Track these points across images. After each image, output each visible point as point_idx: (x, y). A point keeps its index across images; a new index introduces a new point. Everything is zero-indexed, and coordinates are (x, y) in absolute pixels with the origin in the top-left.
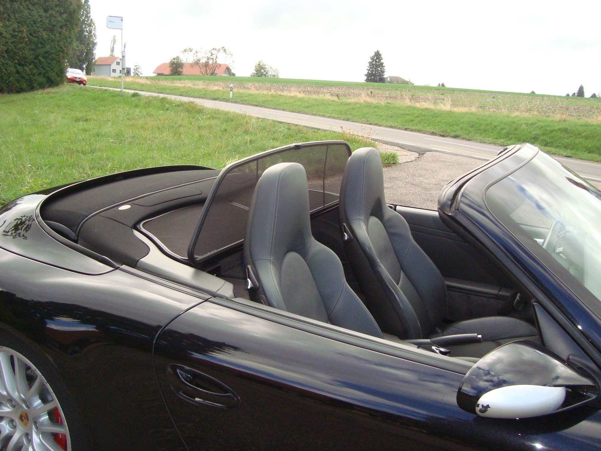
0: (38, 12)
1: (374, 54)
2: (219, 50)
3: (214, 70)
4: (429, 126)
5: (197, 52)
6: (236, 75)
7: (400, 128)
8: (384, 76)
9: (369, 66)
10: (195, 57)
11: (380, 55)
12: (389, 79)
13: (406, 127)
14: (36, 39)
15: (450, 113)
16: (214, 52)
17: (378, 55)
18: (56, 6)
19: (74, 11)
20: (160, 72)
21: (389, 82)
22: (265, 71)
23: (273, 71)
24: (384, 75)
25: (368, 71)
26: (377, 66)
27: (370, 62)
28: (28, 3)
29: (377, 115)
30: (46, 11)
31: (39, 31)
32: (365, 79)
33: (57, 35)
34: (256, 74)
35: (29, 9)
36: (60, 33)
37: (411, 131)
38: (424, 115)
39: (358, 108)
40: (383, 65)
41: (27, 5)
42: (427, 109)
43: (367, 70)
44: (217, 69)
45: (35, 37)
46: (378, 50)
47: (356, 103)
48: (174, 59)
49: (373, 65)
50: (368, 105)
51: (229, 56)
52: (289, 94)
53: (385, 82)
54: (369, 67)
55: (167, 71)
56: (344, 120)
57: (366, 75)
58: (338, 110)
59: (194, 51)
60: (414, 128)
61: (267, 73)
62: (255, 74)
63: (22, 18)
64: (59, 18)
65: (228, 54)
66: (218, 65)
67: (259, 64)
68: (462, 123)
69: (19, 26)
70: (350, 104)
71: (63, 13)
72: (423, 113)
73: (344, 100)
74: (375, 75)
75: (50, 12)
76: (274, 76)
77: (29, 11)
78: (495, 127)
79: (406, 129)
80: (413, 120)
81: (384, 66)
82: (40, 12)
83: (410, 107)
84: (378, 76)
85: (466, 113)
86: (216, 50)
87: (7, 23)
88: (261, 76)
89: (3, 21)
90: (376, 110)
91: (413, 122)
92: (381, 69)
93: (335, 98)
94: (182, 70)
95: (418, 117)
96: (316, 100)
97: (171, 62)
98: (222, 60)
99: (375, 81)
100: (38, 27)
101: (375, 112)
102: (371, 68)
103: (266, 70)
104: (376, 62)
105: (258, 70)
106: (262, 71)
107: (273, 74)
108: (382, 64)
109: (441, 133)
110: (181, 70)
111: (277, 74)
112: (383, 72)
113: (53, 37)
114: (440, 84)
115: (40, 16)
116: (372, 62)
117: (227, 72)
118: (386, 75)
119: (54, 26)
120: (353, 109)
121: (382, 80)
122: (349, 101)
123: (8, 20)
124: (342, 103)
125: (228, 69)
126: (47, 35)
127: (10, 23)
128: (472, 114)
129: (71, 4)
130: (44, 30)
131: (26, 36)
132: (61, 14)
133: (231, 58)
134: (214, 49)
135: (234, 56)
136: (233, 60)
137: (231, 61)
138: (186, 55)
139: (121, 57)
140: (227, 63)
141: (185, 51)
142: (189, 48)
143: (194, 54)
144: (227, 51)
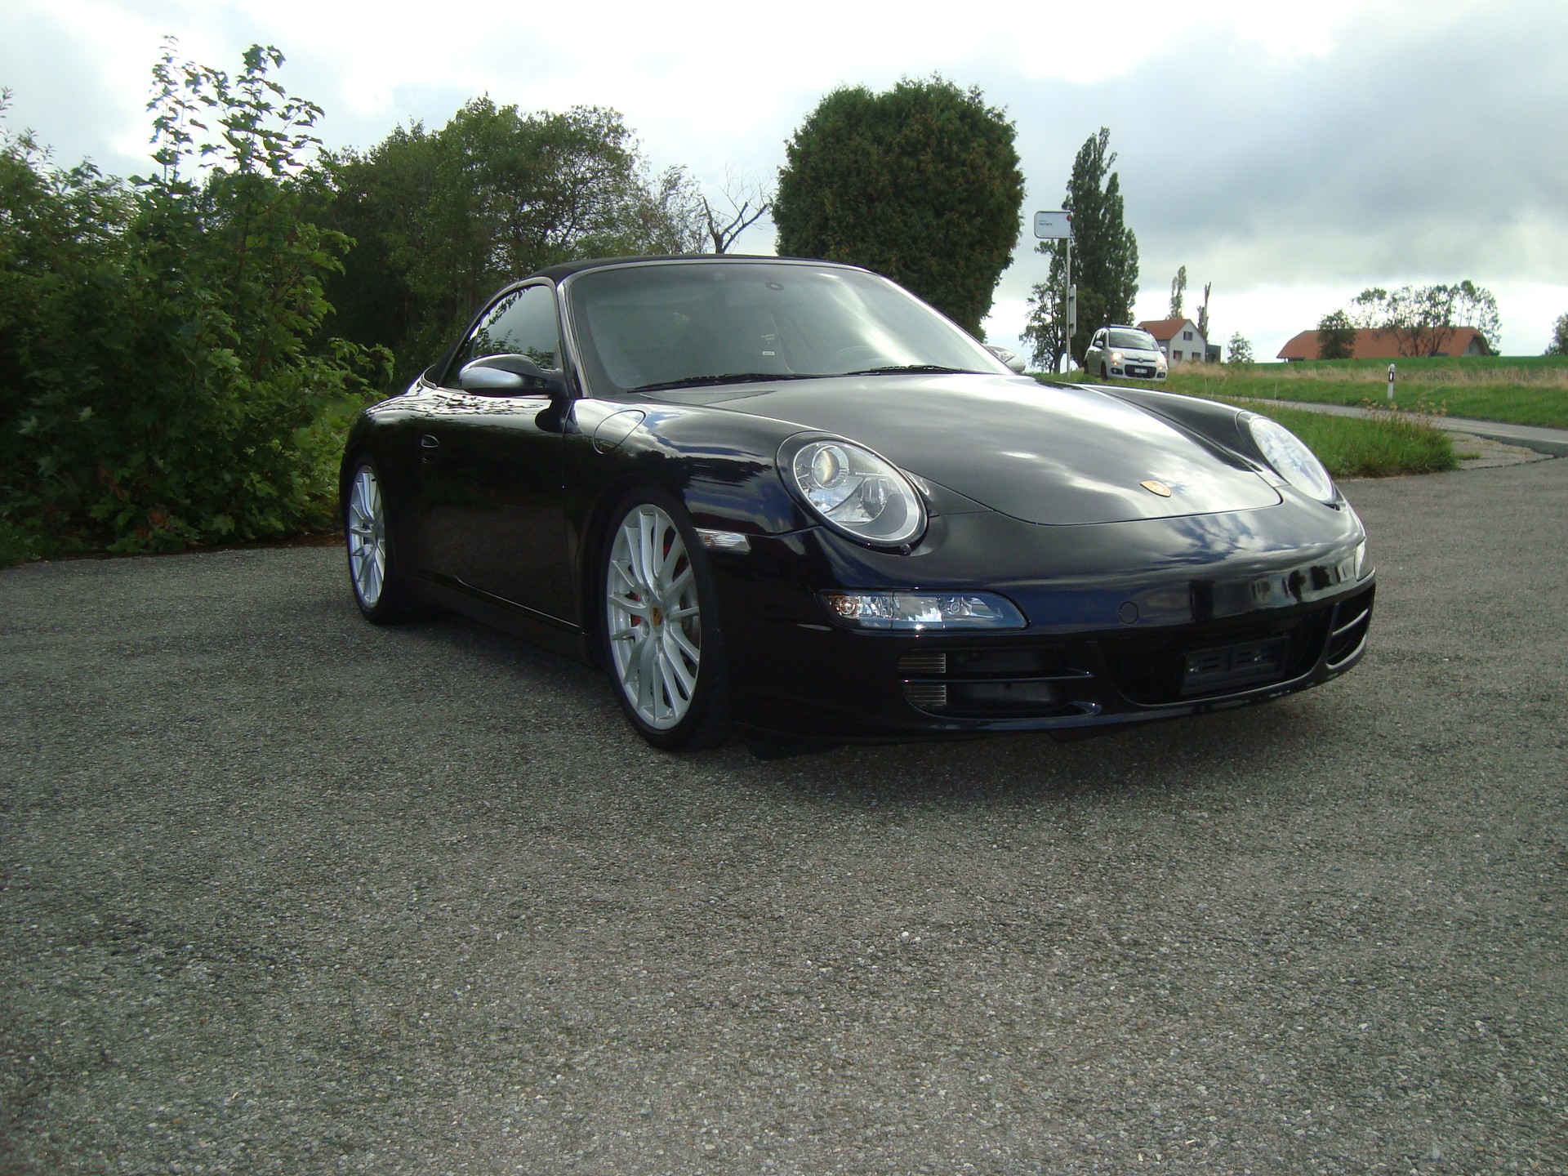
0: (922, 219)
2: (1452, 293)
3: (1436, 343)
5: (1395, 300)
6: (1502, 355)
10: (1391, 311)
14: (916, 276)
16: (1442, 297)
18: (961, 201)
19: (1001, 209)
20: (1292, 355)
28: (902, 201)
30: (939, 214)
31: (924, 258)
33: (962, 263)
34: (1561, 350)
35: (904, 213)
36: (968, 259)
41: (901, 206)
44: (1445, 341)
45: (915, 272)
48: (1331, 319)
51: (1483, 304)
55: (1317, 347)
59: (1388, 297)
62: (1557, 351)
63: (889, 233)
64: (967, 228)
65: (1480, 301)
66: (1453, 331)
69: (882, 251)
71: (977, 215)
75: (948, 215)
77: (905, 218)
82: (925, 218)
86: (1445, 292)
87: (859, 245)
89: (852, 244)
94: (1352, 347)
97: (1322, 326)
98: (1462, 315)
100: (921, 251)
110: (1349, 347)
113: (952, 267)
115: (927, 226)
117: (1476, 349)
119: (955, 244)
123: (863, 241)
125: (1477, 341)
126: (939, 265)
127: (865, 246)
129: (992, 194)
130: (934, 255)
131: (894, 270)
132: (971, 217)
133: (1488, 310)
134: (1439, 289)
135: (1497, 304)
136: (1494, 314)
137: (1488, 317)
138: (1368, 307)
139: (1196, 322)
140: (1475, 324)
141: (1366, 297)
142: (1376, 291)
143: (1389, 305)
144: (1478, 293)
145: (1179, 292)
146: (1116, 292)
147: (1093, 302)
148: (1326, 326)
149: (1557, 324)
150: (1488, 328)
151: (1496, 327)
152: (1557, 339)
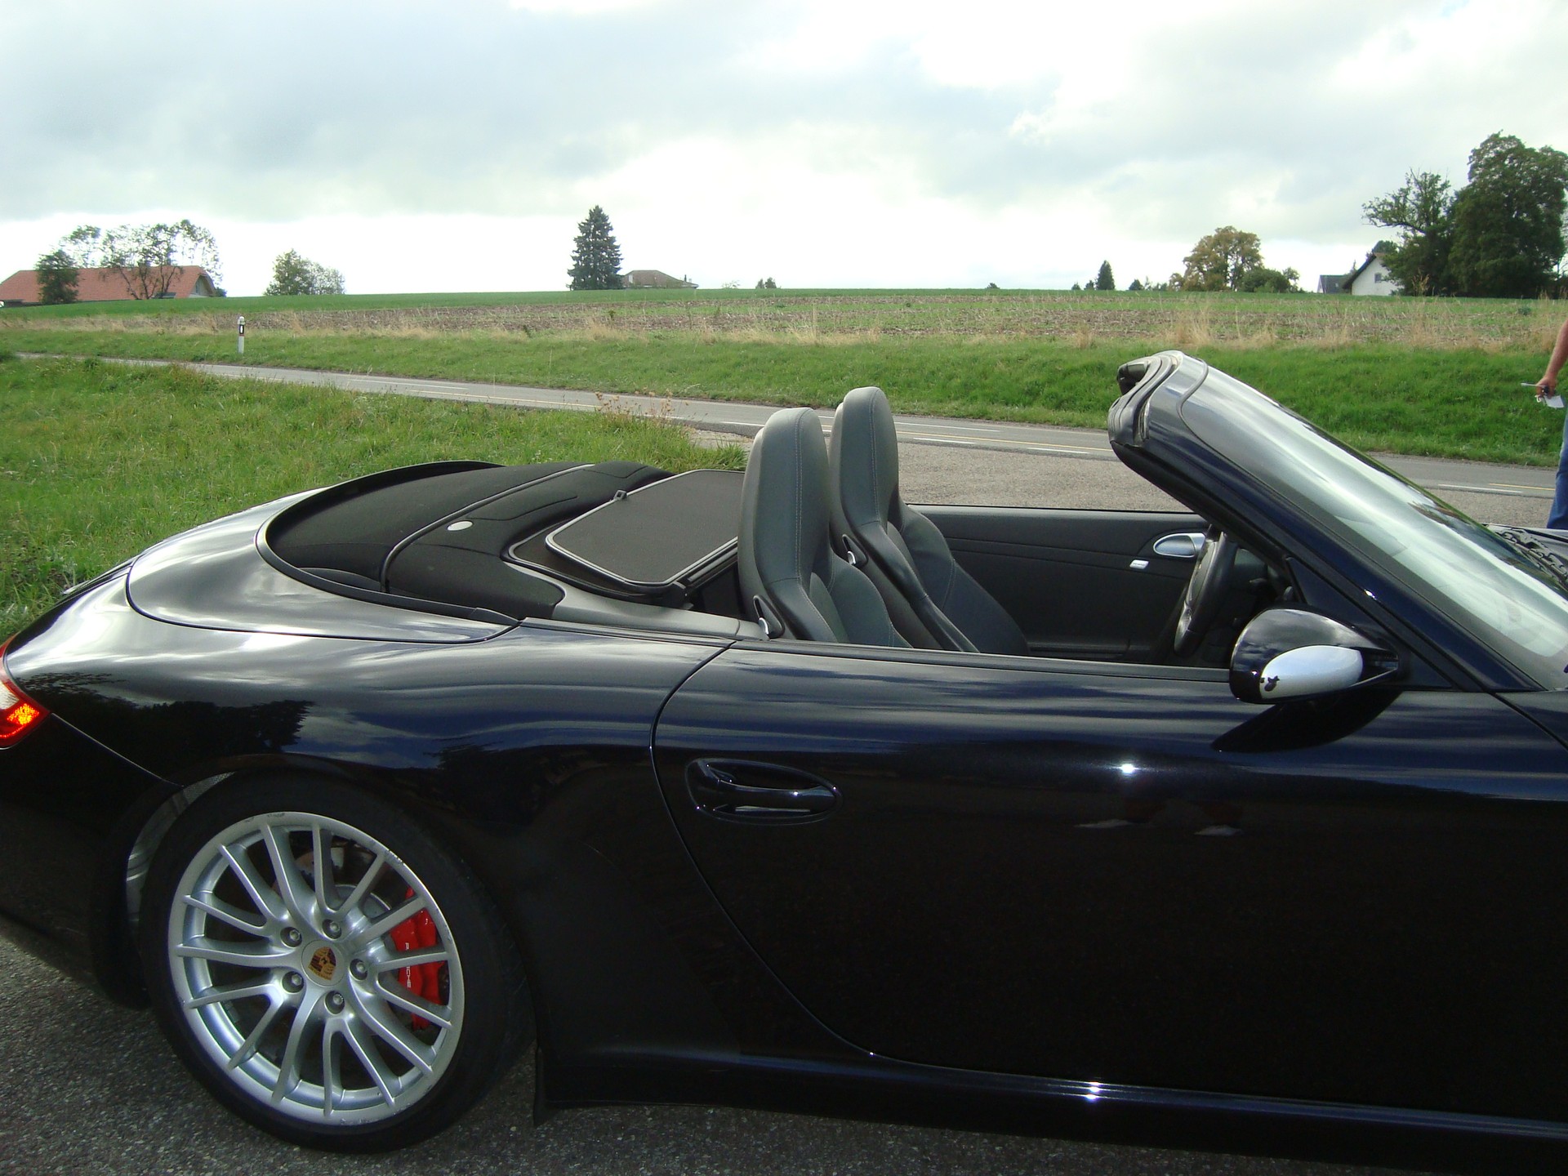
1: (588, 217)
2: (172, 233)
3: (165, 283)
4: (769, 385)
6: (228, 295)
7: (698, 397)
8: (619, 273)
9: (576, 249)
10: (108, 250)
11: (605, 218)
12: (631, 280)
13: (713, 392)
15: (817, 350)
16: (162, 236)
17: (597, 223)
20: (9, 298)
21: (633, 287)
22: (304, 279)
23: (326, 279)
24: (619, 269)
25: (575, 262)
26: (599, 247)
27: (579, 237)
29: (635, 370)
32: (571, 284)
34: (282, 288)
37: (728, 400)
38: (755, 360)
39: (584, 354)
40: (615, 244)
42: (757, 344)
43: (574, 258)
44: (174, 281)
46: (597, 207)
47: (576, 344)
48: (50, 258)
49: (588, 245)
50: (610, 347)
51: (203, 244)
52: (397, 333)
53: (622, 288)
54: (577, 252)
55: (33, 294)
56: (552, 387)
57: (570, 273)
58: (532, 363)
59: (103, 236)
60: (733, 392)
61: (310, 285)
62: (277, 289)
65: (200, 240)
66: (177, 270)
67: (288, 263)
68: (852, 370)
70: (560, 346)
72: (751, 355)
73: (543, 337)
74: (594, 272)
76: (330, 290)
78: (933, 373)
79: (714, 398)
80: (727, 375)
81: (618, 247)
83: (714, 341)
84: (604, 273)
85: (858, 347)
86: (166, 230)
88: (294, 292)
90: (630, 356)
91: (729, 379)
92: (610, 254)
93: (520, 335)
94: (77, 288)
95: (738, 364)
96: (469, 342)
97: (42, 267)
98: (185, 254)
99: (596, 286)
101: (630, 361)
102: (583, 253)
103: (308, 275)
104: (595, 236)
105: (287, 278)
106: (298, 279)
107: (328, 285)
108: (612, 240)
109: (801, 401)
110: (73, 289)
111: (338, 285)
112: (615, 261)
114: (764, 282)
116: (586, 237)
117: (202, 287)
118: (625, 269)
120: (571, 358)
121: (615, 282)
122: (556, 339)
124: (538, 347)
125: (203, 280)
128: (869, 347)
133: (209, 249)
134: (159, 228)
135: (217, 243)
136: (215, 253)
137: (210, 256)
138: (82, 246)
140: (197, 262)
141: (78, 235)
142: (90, 229)
143: (105, 243)
144: (198, 232)
148: (45, 266)
149: (277, 263)
150: (209, 267)
151: (217, 266)
152: (278, 278)
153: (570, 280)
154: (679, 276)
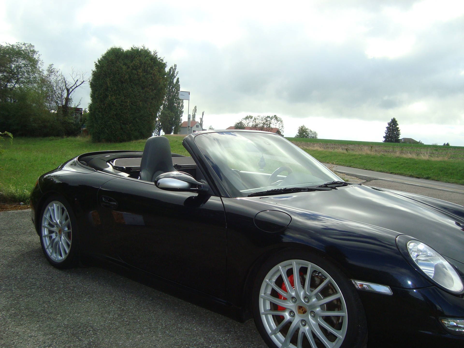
0: (138, 90)
1: (391, 121)
2: (271, 119)
4: (409, 170)
5: (255, 119)
6: (285, 136)
7: (387, 172)
8: (399, 138)
9: (386, 130)
10: (254, 122)
11: (396, 122)
12: (403, 140)
13: (391, 171)
14: (135, 107)
15: (427, 162)
16: (269, 119)
17: (394, 122)
18: (150, 85)
19: (161, 88)
21: (403, 143)
22: (306, 134)
23: (312, 134)
24: (399, 137)
25: (386, 134)
26: (393, 130)
27: (388, 127)
28: (132, 84)
29: (372, 163)
30: (143, 88)
31: (138, 102)
32: (384, 141)
33: (149, 104)
34: (299, 136)
35: (132, 87)
36: (151, 103)
37: (395, 174)
38: (407, 163)
39: (360, 158)
40: (399, 129)
41: (131, 85)
42: (410, 159)
43: (386, 133)
45: (135, 106)
46: (394, 118)
47: (360, 155)
48: (238, 124)
49: (390, 129)
50: (368, 156)
51: (279, 122)
53: (399, 143)
54: (387, 131)
56: (347, 166)
57: (384, 137)
58: (344, 159)
59: (253, 118)
60: (397, 172)
61: (308, 135)
62: (298, 136)
63: (127, 93)
64: (151, 93)
65: (279, 121)
66: (271, 129)
67: (302, 129)
68: (435, 168)
69: (125, 99)
70: (354, 155)
71: (154, 90)
72: (407, 162)
73: (351, 152)
74: (391, 137)
75: (146, 89)
76: (313, 137)
77: (132, 89)
79: (391, 173)
80: (398, 167)
81: (399, 130)
82: (139, 89)
83: (398, 157)
84: (395, 138)
85: (441, 161)
86: (269, 118)
87: (118, 96)
88: (303, 137)
89: (115, 96)
90: (372, 159)
91: (398, 168)
92: (396, 132)
93: (345, 151)
95: (402, 164)
96: (331, 152)
97: (236, 126)
98: (274, 125)
99: (391, 141)
100: (137, 99)
101: (372, 161)
102: (388, 132)
103: (307, 133)
104: (392, 127)
105: (301, 133)
106: (304, 133)
107: (313, 136)
108: (398, 128)
109: (417, 176)
111: (315, 136)
112: (398, 134)
113: (146, 105)
114: (446, 144)
115: (139, 92)
116: (389, 127)
118: (401, 137)
119: (147, 98)
120: (356, 159)
121: (398, 141)
122: (355, 153)
123: (119, 95)
124: (349, 155)
125: (278, 132)
126: (142, 104)
127: (120, 96)
128: (444, 162)
129: (160, 84)
130: (141, 101)
131: (129, 105)
132: (153, 90)
133: (281, 124)
134: (268, 117)
135: (283, 122)
136: (282, 125)
137: (281, 125)
138: (248, 121)
139: (200, 122)
140: (277, 127)
141: (247, 118)
142: (250, 116)
143: (253, 120)
144: (278, 119)
145: (195, 113)
146: (177, 112)
147: (171, 115)
148: (237, 126)
149: (299, 129)
150: (280, 129)
151: (282, 128)
152: (299, 133)
153: (384, 139)
154: (418, 141)
